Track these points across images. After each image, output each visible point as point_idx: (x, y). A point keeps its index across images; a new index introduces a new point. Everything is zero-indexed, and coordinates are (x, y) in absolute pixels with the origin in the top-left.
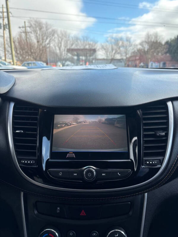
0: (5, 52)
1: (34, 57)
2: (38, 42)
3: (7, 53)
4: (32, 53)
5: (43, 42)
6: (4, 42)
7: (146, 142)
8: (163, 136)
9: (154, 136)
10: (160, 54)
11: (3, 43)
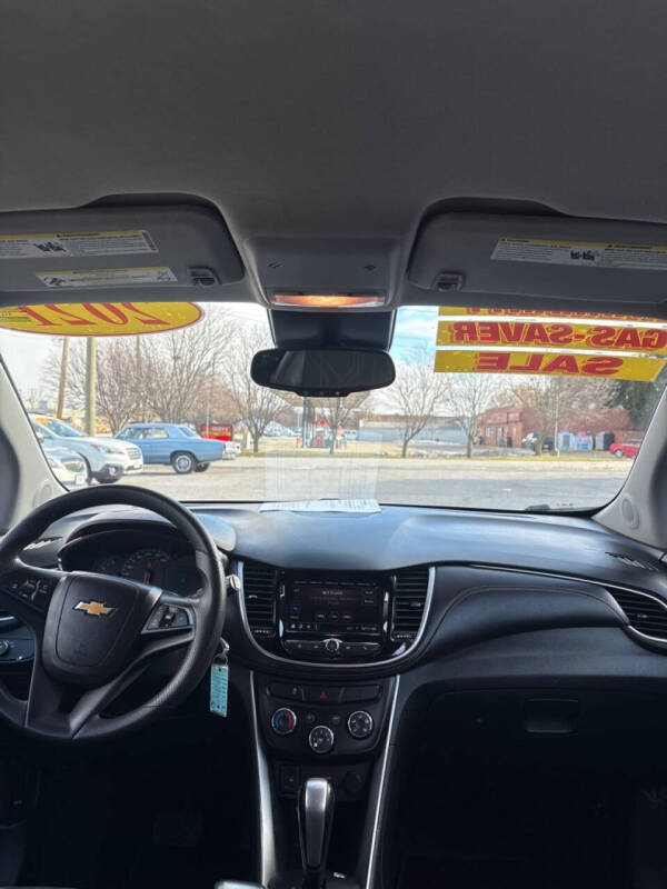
0: (62, 386)
1: (159, 405)
2: (176, 358)
3: (67, 389)
4: (151, 392)
5: (192, 358)
6: (64, 358)
7: (399, 614)
8: (418, 608)
9: (408, 607)
10: (592, 406)
11: (60, 358)
